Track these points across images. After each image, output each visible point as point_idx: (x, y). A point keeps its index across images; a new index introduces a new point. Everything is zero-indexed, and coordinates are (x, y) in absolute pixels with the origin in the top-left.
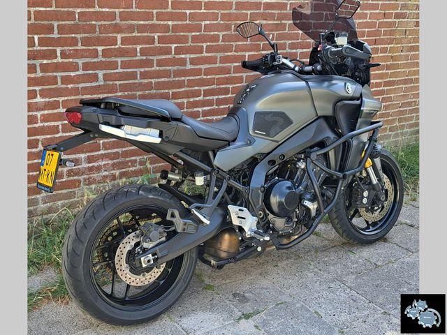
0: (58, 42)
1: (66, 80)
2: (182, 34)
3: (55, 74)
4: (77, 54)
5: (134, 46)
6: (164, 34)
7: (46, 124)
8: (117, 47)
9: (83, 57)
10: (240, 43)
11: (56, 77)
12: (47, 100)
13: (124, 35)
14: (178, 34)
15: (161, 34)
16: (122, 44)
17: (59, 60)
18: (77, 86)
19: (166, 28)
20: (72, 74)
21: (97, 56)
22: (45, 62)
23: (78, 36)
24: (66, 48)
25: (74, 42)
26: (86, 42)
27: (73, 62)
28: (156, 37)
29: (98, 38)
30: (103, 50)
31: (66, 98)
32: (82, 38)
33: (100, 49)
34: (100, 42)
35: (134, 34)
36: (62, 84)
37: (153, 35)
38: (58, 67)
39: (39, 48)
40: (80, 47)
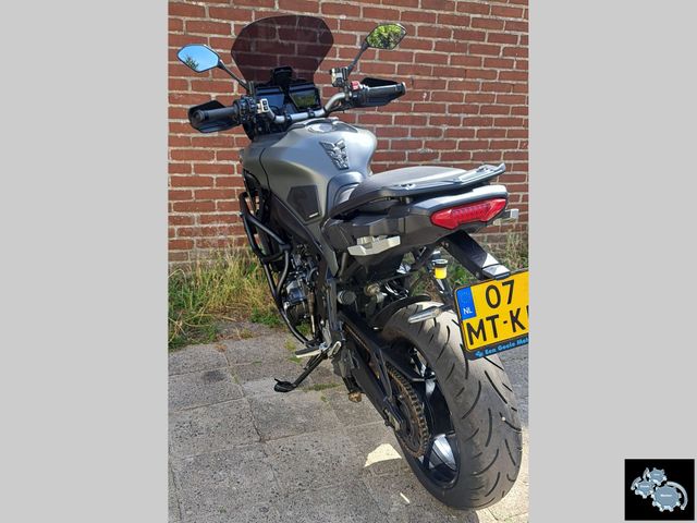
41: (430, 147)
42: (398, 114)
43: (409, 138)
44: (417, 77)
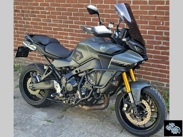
0: (73, 19)
1: (76, 31)
2: (115, 19)
3: (73, 29)
4: (79, 23)
5: (97, 22)
6: (108, 18)
7: (71, 44)
8: (91, 22)
9: (80, 24)
10: (143, 25)
11: (73, 30)
12: (71, 37)
13: (93, 18)
14: (113, 19)
15: (107, 18)
16: (93, 21)
17: (74, 24)
18: (79, 34)
19: (109, 16)
20: (78, 29)
21: (85, 24)
22: (70, 24)
23: (79, 17)
24: (76, 21)
25: (78, 19)
26: (81, 19)
27: (78, 26)
28: (105, 19)
29: (85, 18)
30: (87, 22)
31: (76, 37)
32: (80, 18)
33: (86, 22)
34: (85, 19)
35: (97, 18)
36: (75, 32)
37: (104, 18)
38: (73, 27)
39: (69, 20)
40: (79, 21)
41: (165, 45)
42: (149, 30)
43: (155, 40)
44: (158, 16)
